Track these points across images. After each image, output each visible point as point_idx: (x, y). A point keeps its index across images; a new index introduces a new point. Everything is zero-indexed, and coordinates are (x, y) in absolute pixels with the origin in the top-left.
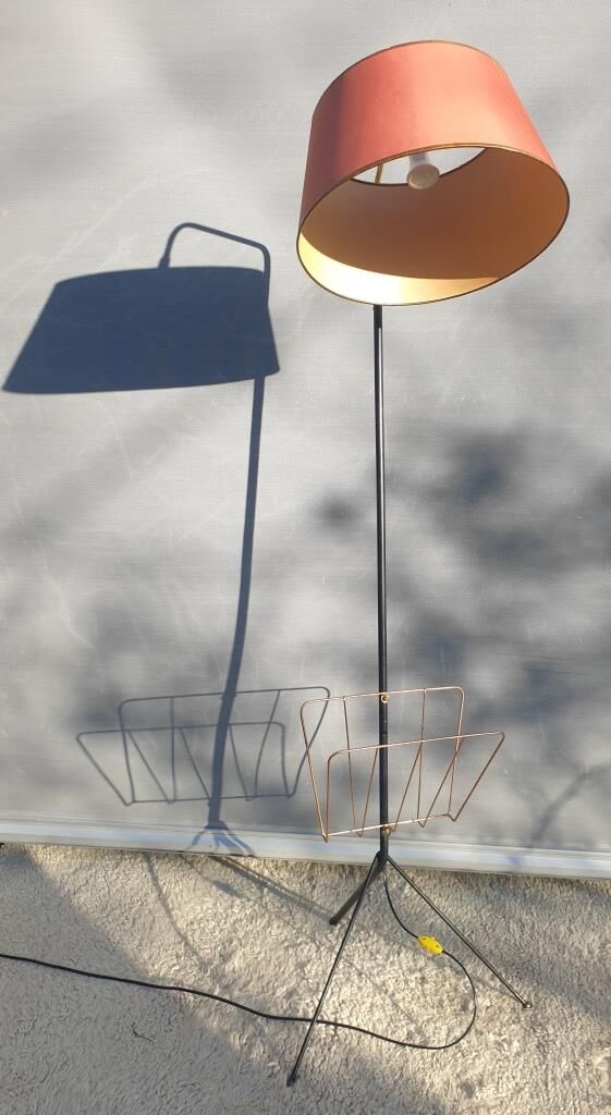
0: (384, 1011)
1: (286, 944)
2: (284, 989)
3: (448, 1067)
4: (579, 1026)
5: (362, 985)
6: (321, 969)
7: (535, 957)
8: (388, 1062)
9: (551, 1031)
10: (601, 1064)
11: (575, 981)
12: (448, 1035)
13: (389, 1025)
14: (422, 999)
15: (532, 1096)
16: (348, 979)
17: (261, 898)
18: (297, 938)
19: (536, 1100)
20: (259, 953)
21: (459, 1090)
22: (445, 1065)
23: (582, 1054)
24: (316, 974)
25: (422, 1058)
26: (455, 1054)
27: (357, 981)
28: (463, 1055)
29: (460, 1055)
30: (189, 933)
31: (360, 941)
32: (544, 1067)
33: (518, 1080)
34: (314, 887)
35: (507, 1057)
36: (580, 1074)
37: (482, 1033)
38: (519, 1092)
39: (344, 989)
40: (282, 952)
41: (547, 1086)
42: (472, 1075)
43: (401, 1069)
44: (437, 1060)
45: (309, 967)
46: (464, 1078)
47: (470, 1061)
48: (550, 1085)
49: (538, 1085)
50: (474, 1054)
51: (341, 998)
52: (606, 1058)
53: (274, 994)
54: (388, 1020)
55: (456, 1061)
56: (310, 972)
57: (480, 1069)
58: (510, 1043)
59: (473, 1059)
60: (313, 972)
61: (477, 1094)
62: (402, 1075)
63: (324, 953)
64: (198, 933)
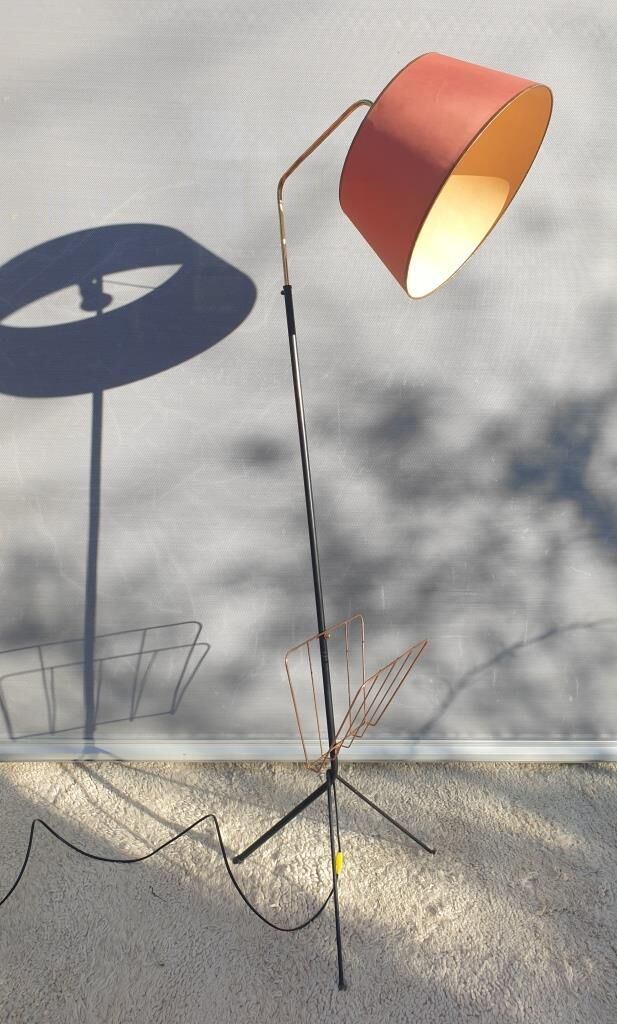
0: (354, 861)
1: (261, 819)
2: (269, 852)
3: (414, 897)
4: (506, 860)
7: (463, 814)
9: (486, 865)
10: (527, 884)
11: (497, 829)
12: (408, 874)
13: (360, 871)
14: (382, 851)
15: (480, 910)
16: (319, 841)
17: (231, 784)
18: (270, 814)
19: (484, 912)
20: (240, 827)
21: (425, 911)
22: (411, 895)
23: (512, 878)
24: (292, 839)
25: (392, 892)
26: (417, 887)
28: (422, 886)
29: (420, 887)
30: (176, 816)
31: (322, 812)
32: (486, 890)
33: (468, 900)
34: (274, 773)
35: (457, 886)
36: (514, 892)
37: (434, 871)
38: (470, 908)
39: (318, 848)
40: (259, 825)
41: (490, 902)
42: (433, 900)
43: (378, 900)
44: (404, 892)
46: (427, 903)
47: (429, 891)
48: (493, 901)
49: (483, 902)
50: (431, 885)
51: (318, 855)
52: (530, 880)
53: (261, 856)
54: (359, 868)
55: (419, 891)
56: (287, 837)
57: (438, 895)
58: (457, 877)
59: (432, 889)
60: (289, 838)
61: (440, 913)
62: (379, 906)
64: (183, 815)
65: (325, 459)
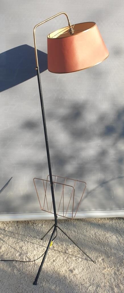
1: (15, 243)
2: (18, 254)
3: (65, 267)
4: (94, 253)
5: (38, 250)
6: (26, 248)
7: (80, 238)
8: (50, 268)
10: (101, 261)
11: (91, 243)
12: (63, 259)
13: (48, 259)
14: (54, 252)
15: (87, 270)
18: (18, 241)
19: (88, 271)
20: (8, 246)
21: (69, 271)
22: (64, 266)
23: (96, 259)
24: (26, 249)
25: (58, 266)
26: (66, 263)
27: (37, 249)
29: (67, 263)
31: (35, 240)
32: (88, 263)
33: (83, 267)
34: (19, 227)
35: (79, 262)
36: (97, 264)
37: (71, 258)
38: (83, 270)
39: (34, 252)
40: (14, 245)
41: (89, 267)
42: (71, 268)
43: (54, 269)
44: (62, 265)
45: (23, 247)
46: (70, 269)
47: (70, 265)
48: (90, 267)
49: (87, 268)
50: (71, 263)
51: (34, 254)
52: (102, 259)
53: (16, 255)
55: (67, 265)
56: (24, 249)
57: (73, 266)
58: (79, 259)
59: (71, 264)
60: (25, 249)
61: (74, 272)
62: (54, 270)
63: (26, 244)
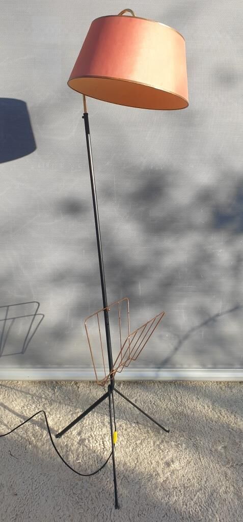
0: (124, 437)
1: (71, 413)
2: (76, 431)
4: (209, 436)
7: (185, 410)
8: (130, 457)
9: (198, 439)
10: (221, 449)
11: (204, 419)
12: (154, 444)
13: (127, 442)
14: (139, 430)
15: (195, 464)
16: (104, 425)
17: (54, 394)
18: (76, 410)
19: (197, 465)
20: (60, 417)
21: (164, 465)
22: (156, 456)
23: (213, 446)
24: (89, 424)
25: (145, 454)
26: (159, 451)
28: (162, 451)
29: (161, 451)
30: (24, 411)
31: (106, 409)
32: (198, 453)
33: (188, 459)
34: (78, 387)
35: (181, 451)
36: (213, 454)
37: (168, 442)
38: (189, 463)
39: (104, 429)
40: (70, 416)
41: (200, 460)
42: (168, 458)
43: (137, 459)
44: (152, 454)
47: (166, 453)
48: (202, 459)
49: (196, 460)
50: (167, 450)
51: (103, 433)
52: (222, 447)
53: (72, 434)
54: (126, 440)
55: (160, 453)
56: (86, 423)
57: (171, 456)
58: (182, 445)
60: (87, 423)
61: (172, 466)
62: (138, 461)
64: (28, 411)
65: (107, 211)
